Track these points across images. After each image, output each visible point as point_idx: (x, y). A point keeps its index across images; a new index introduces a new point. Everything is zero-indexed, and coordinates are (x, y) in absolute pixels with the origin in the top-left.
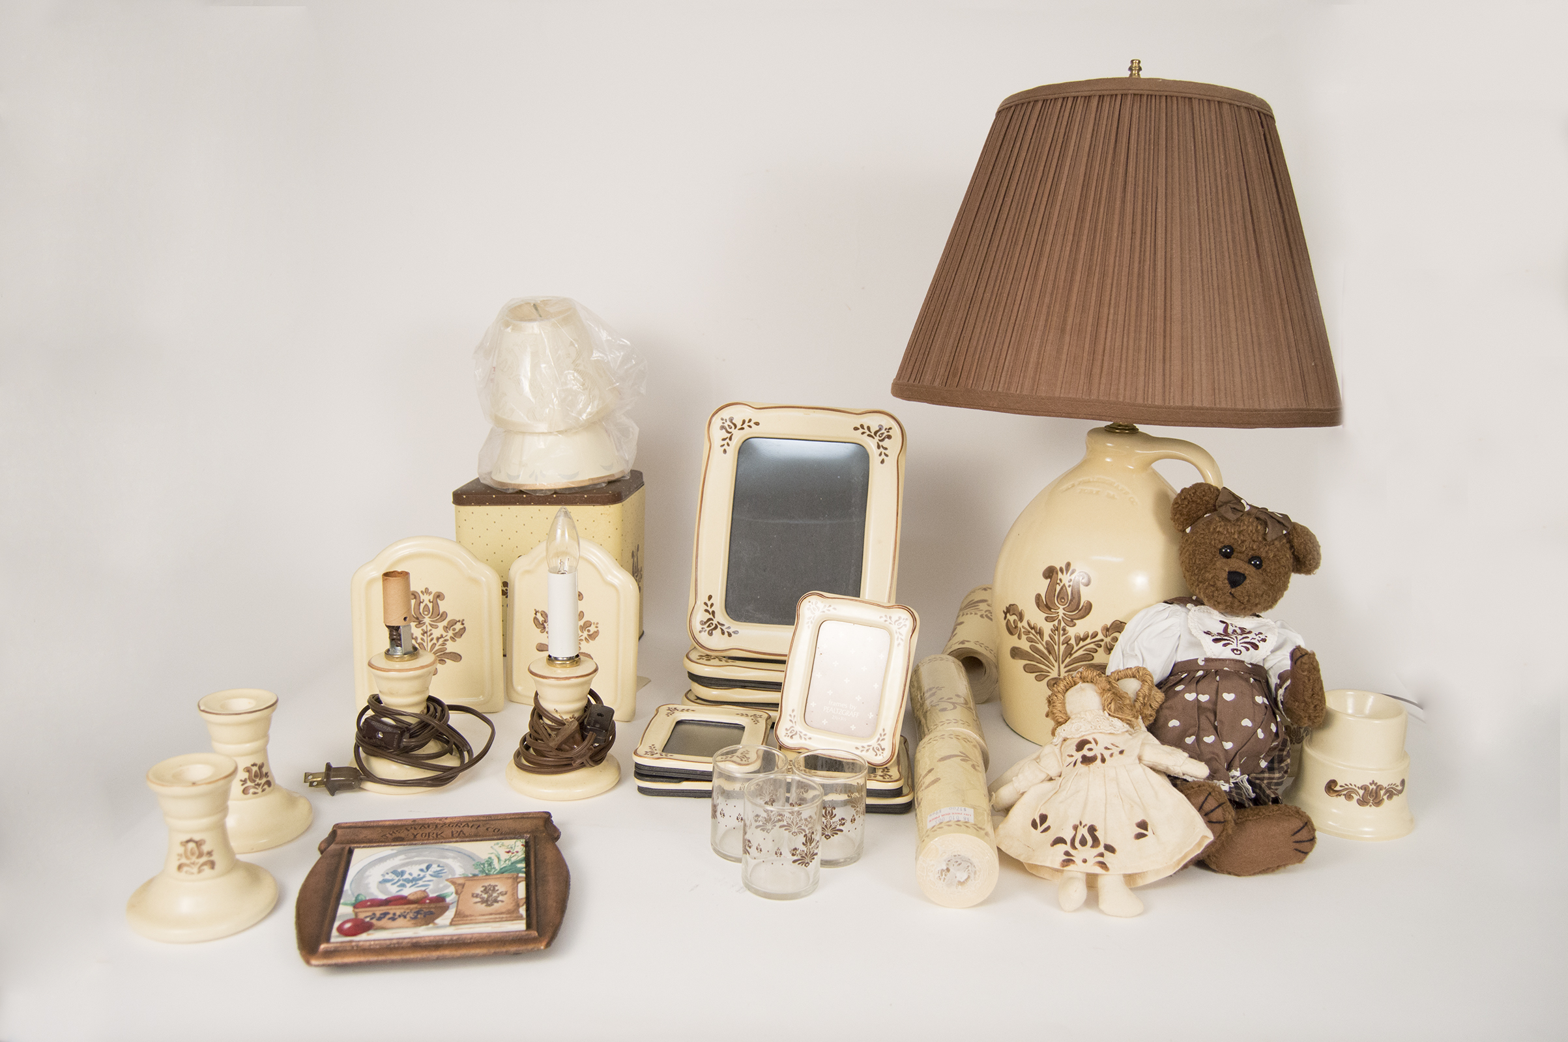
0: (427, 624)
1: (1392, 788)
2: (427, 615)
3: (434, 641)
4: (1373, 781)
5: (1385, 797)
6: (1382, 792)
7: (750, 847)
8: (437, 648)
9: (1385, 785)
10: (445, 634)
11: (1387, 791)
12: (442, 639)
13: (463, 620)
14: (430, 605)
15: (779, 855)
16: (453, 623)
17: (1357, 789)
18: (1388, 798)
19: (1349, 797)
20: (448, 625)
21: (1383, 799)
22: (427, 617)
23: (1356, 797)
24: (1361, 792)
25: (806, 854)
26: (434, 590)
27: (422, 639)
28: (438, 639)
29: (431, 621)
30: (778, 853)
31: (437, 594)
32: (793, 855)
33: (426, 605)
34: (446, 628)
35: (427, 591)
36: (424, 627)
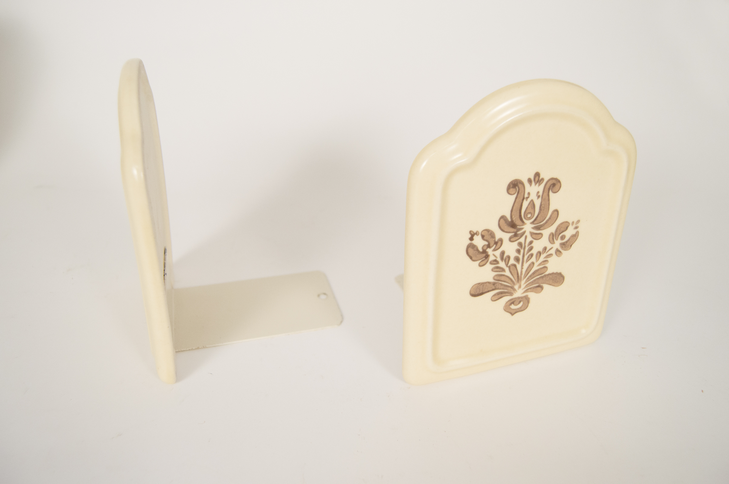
0: (527, 234)
2: (530, 218)
3: (533, 259)
8: (535, 268)
10: (549, 246)
12: (545, 255)
13: (578, 221)
14: (538, 203)
16: (565, 226)
20: (556, 231)
22: (528, 222)
26: (546, 176)
27: (517, 259)
28: (539, 253)
29: (533, 228)
31: (551, 182)
33: (532, 201)
34: (552, 237)
35: (537, 178)
36: (522, 240)
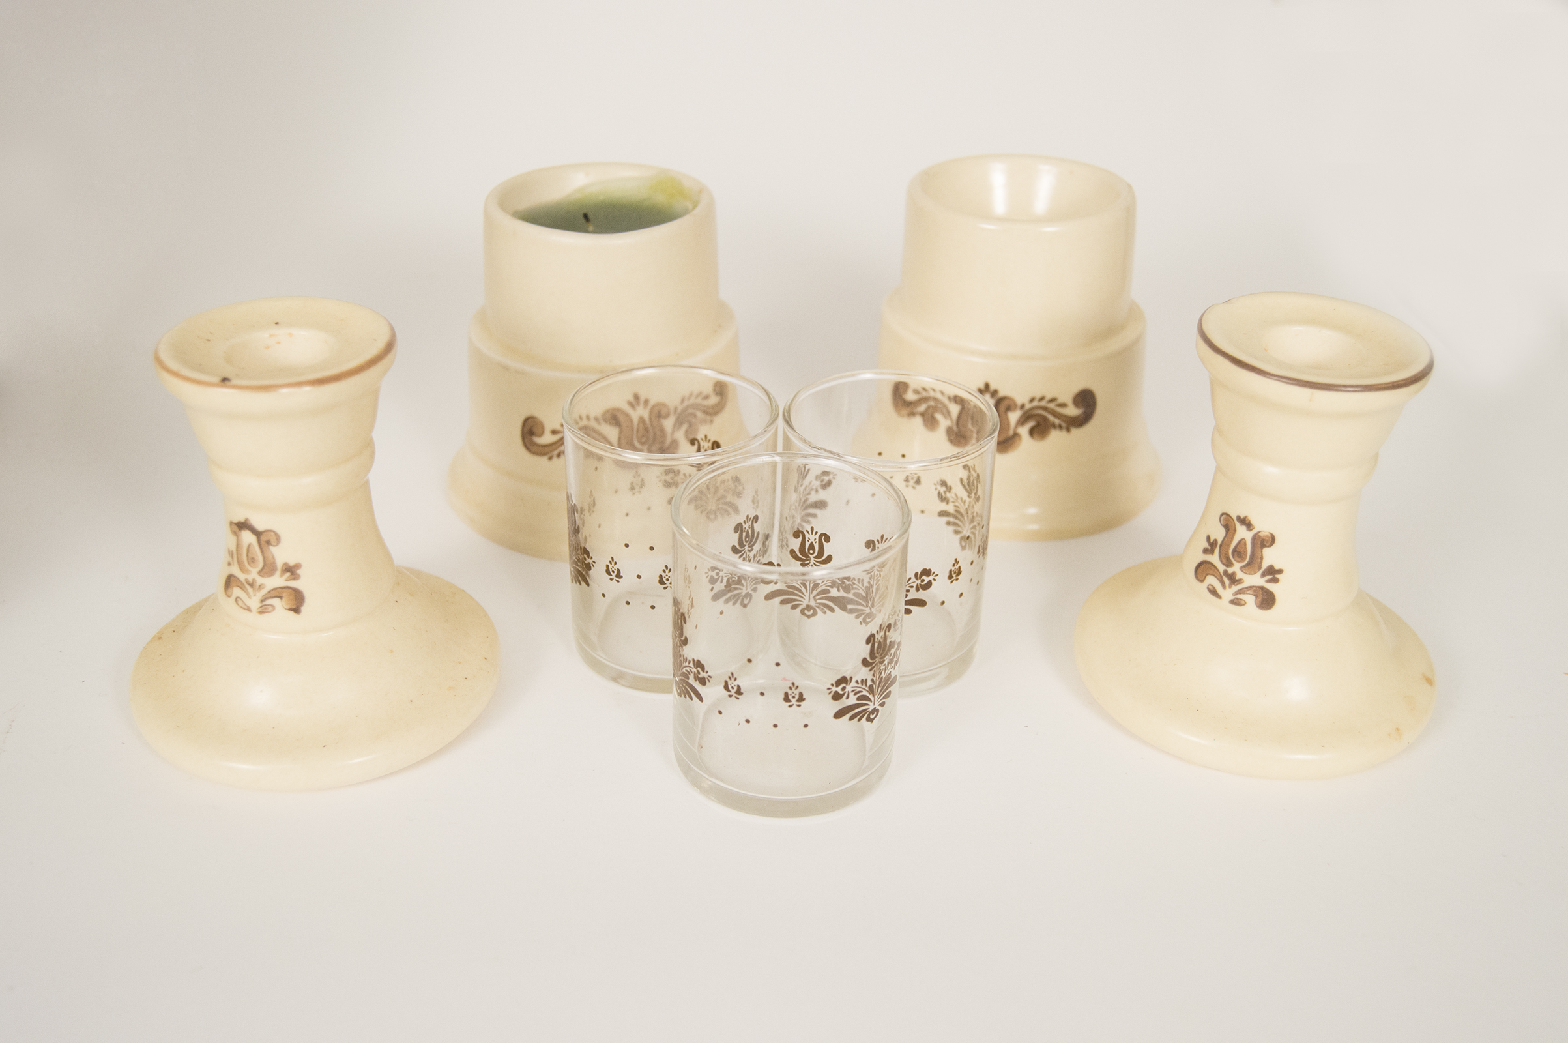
1: (1045, 409)
4: (987, 386)
5: (1024, 431)
6: (1014, 417)
7: (703, 682)
9: (1021, 397)
11: (1026, 418)
15: (794, 701)
17: (946, 401)
18: (1032, 432)
19: (930, 422)
21: (1016, 435)
23: (944, 423)
24: (955, 409)
25: (871, 688)
30: (794, 697)
32: (837, 697)
